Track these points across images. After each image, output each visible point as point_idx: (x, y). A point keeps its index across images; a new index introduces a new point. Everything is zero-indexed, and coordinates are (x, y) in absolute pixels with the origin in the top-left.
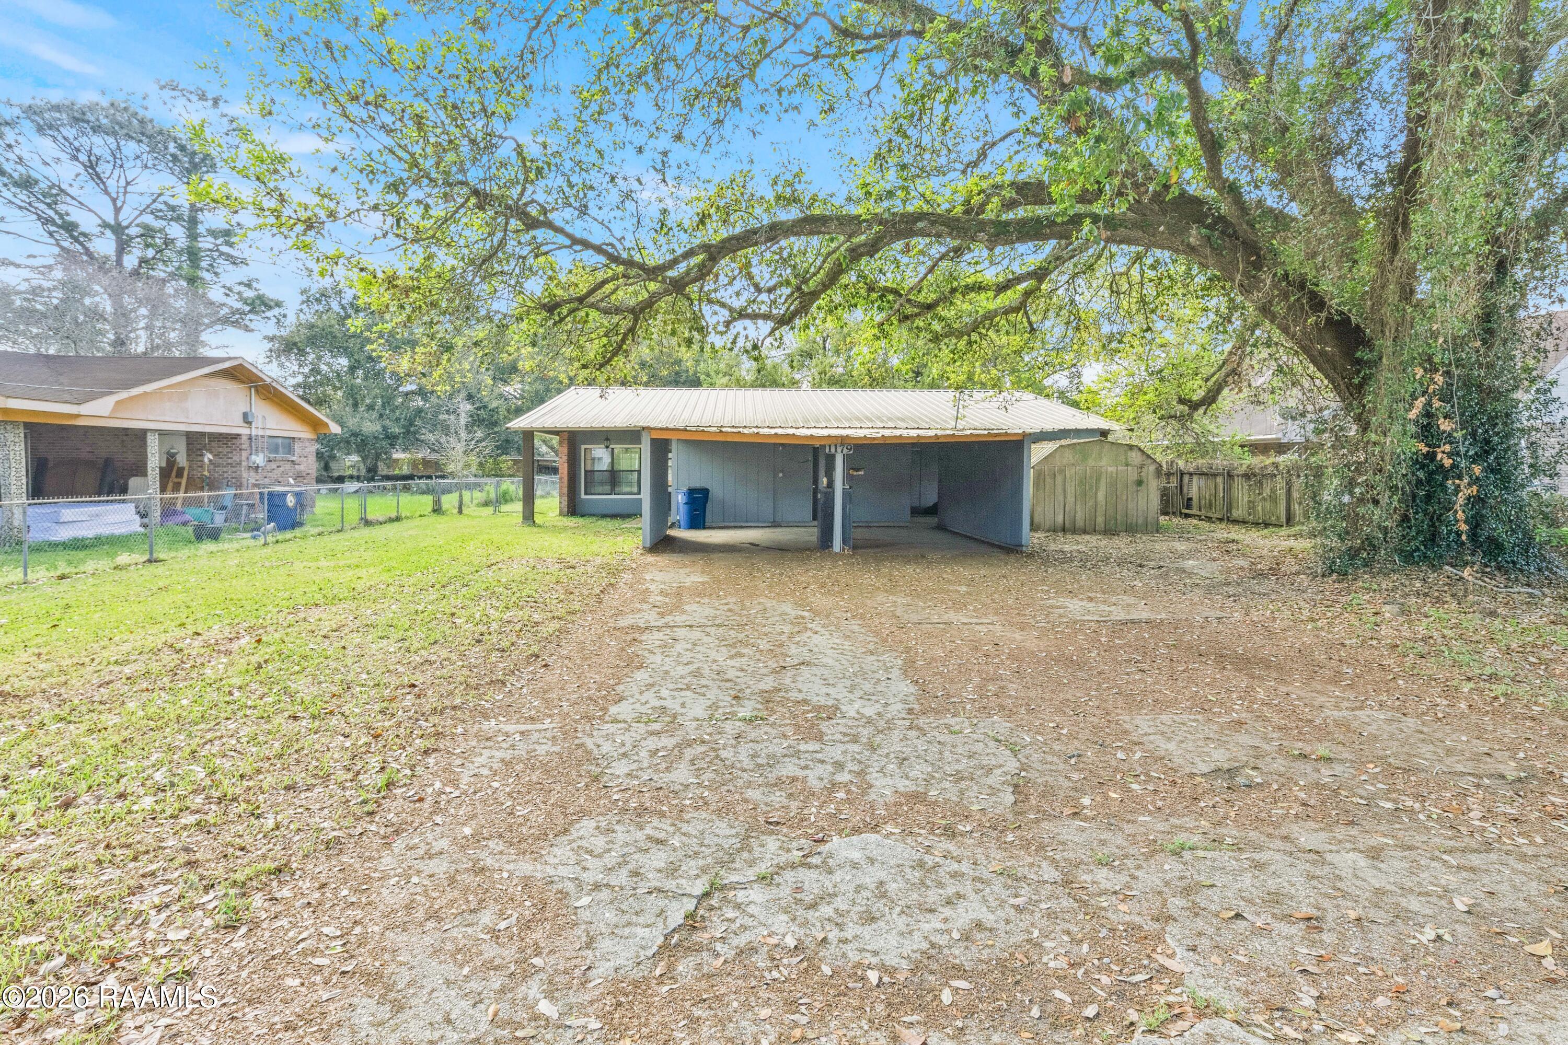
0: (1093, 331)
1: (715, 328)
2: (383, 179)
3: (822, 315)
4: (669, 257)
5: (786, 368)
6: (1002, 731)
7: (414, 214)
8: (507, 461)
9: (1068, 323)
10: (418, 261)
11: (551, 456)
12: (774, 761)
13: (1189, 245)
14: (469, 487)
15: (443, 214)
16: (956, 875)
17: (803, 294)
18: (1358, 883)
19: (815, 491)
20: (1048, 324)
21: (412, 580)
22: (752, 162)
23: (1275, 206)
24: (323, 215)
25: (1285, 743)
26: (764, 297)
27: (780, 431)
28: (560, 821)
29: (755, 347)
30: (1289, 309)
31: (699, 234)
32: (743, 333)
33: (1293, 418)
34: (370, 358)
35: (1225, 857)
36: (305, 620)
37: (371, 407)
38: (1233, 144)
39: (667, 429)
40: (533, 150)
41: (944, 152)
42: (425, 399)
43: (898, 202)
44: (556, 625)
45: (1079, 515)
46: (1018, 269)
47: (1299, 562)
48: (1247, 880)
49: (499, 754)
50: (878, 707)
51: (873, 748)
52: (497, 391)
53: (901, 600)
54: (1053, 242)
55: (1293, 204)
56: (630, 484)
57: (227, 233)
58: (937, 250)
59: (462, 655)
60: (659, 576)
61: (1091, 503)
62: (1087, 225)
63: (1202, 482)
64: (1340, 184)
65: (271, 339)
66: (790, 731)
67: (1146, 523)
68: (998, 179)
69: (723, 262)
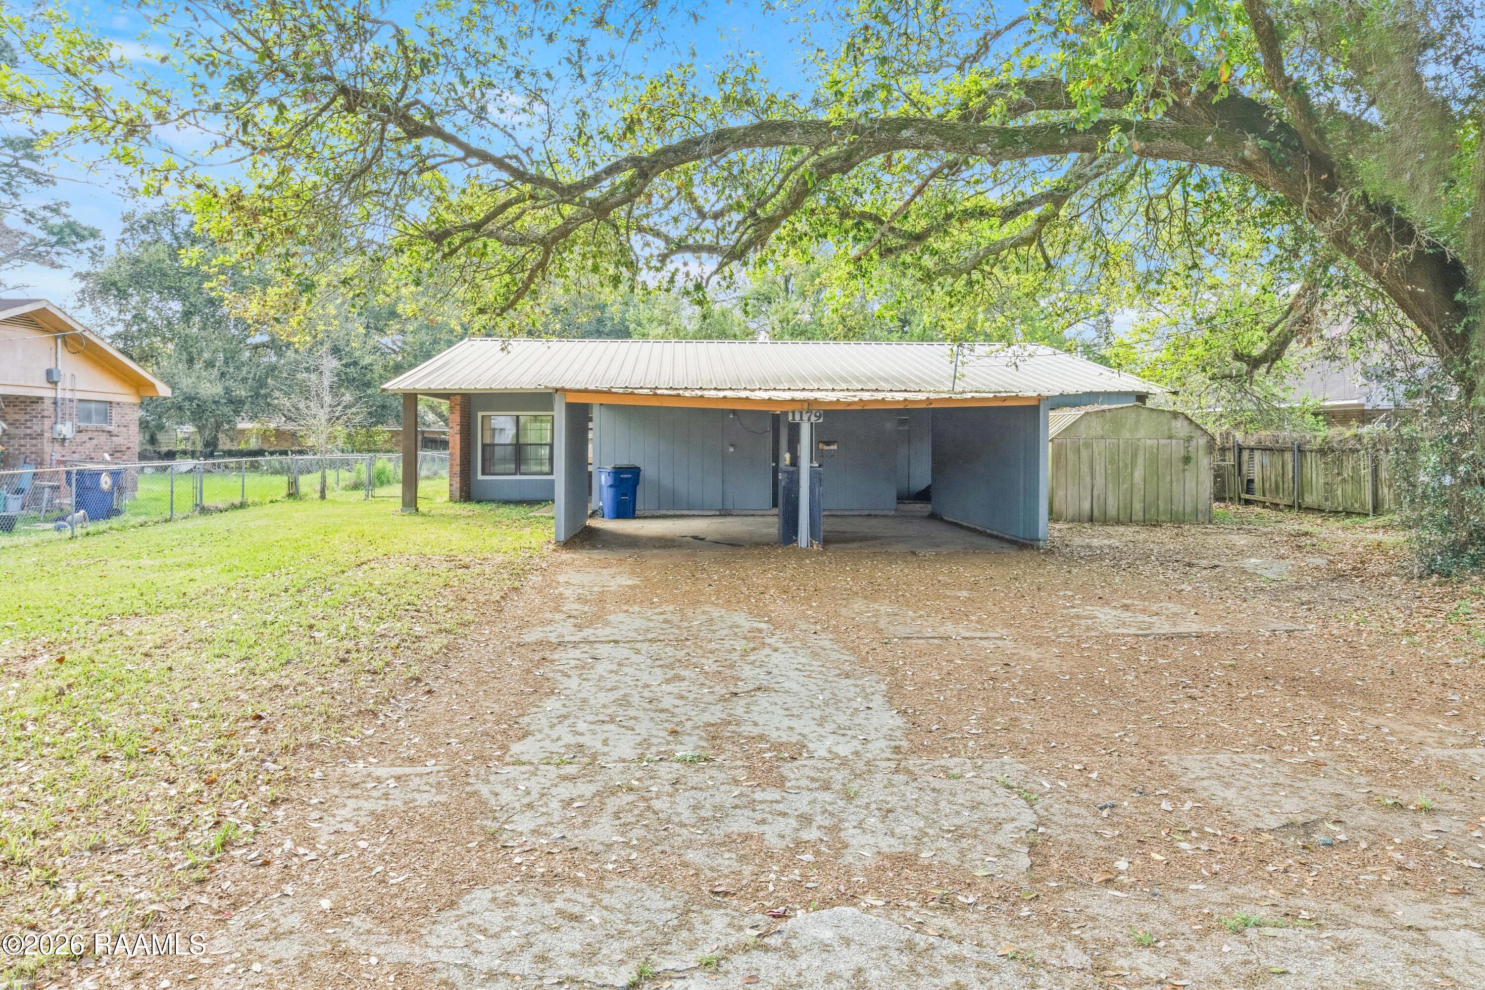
0: (1125, 268)
1: (647, 263)
2: (226, 73)
3: (784, 246)
4: (589, 173)
5: (738, 314)
6: (1015, 774)
7: (265, 115)
8: (383, 432)
9: (1094, 258)
10: (270, 175)
11: (440, 426)
12: (721, 814)
13: (1243, 160)
14: (333, 465)
15: (302, 117)
16: (955, 960)
17: (758, 221)
18: (1473, 969)
19: (775, 471)
20: (1067, 261)
21: (259, 583)
22: (694, 54)
23: (1350, 111)
24: (149, 116)
25: (1376, 790)
26: (709, 224)
27: (729, 394)
28: (445, 892)
29: (698, 287)
30: (1371, 239)
31: (625, 145)
32: (683, 269)
33: (1379, 378)
34: (211, 302)
35: (1298, 936)
36: (121, 633)
37: (210, 364)
38: (1297, 34)
39: (586, 391)
40: (416, 38)
41: (935, 43)
42: (280, 355)
43: (878, 105)
44: (441, 640)
45: (1111, 501)
46: (1030, 190)
47: (1390, 560)
48: (1330, 963)
49: (368, 805)
50: (856, 744)
51: (849, 798)
52: (371, 343)
53: (885, 608)
54: (1073, 156)
55: (1373, 109)
56: (540, 462)
57: (28, 144)
58: (927, 166)
59: (323, 679)
60: (576, 578)
61: (1125, 486)
62: (1115, 135)
63: (1267, 460)
64: (1431, 84)
65: (83, 277)
66: (742, 774)
67: (1196, 511)
68: (1003, 77)
69: (656, 180)
